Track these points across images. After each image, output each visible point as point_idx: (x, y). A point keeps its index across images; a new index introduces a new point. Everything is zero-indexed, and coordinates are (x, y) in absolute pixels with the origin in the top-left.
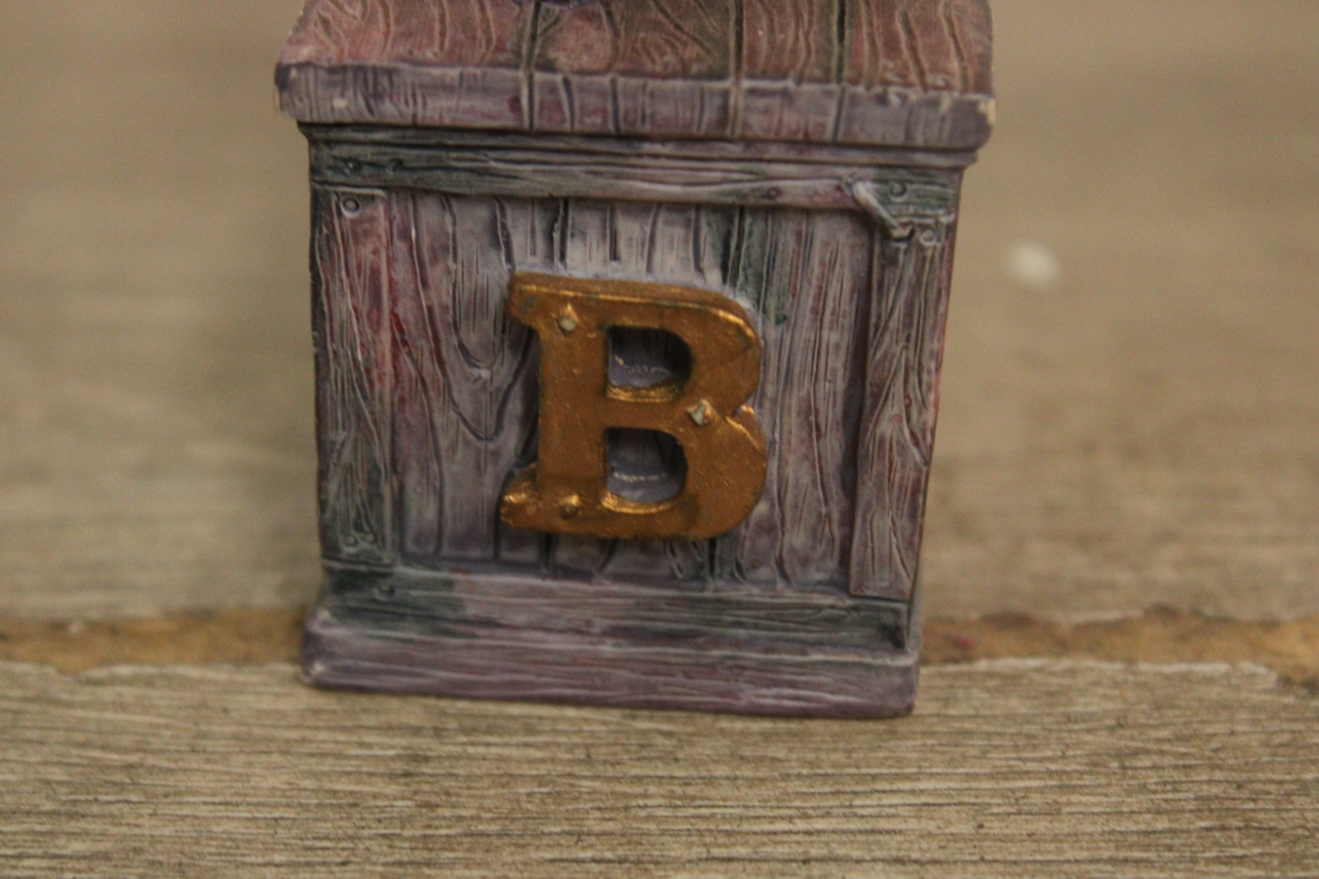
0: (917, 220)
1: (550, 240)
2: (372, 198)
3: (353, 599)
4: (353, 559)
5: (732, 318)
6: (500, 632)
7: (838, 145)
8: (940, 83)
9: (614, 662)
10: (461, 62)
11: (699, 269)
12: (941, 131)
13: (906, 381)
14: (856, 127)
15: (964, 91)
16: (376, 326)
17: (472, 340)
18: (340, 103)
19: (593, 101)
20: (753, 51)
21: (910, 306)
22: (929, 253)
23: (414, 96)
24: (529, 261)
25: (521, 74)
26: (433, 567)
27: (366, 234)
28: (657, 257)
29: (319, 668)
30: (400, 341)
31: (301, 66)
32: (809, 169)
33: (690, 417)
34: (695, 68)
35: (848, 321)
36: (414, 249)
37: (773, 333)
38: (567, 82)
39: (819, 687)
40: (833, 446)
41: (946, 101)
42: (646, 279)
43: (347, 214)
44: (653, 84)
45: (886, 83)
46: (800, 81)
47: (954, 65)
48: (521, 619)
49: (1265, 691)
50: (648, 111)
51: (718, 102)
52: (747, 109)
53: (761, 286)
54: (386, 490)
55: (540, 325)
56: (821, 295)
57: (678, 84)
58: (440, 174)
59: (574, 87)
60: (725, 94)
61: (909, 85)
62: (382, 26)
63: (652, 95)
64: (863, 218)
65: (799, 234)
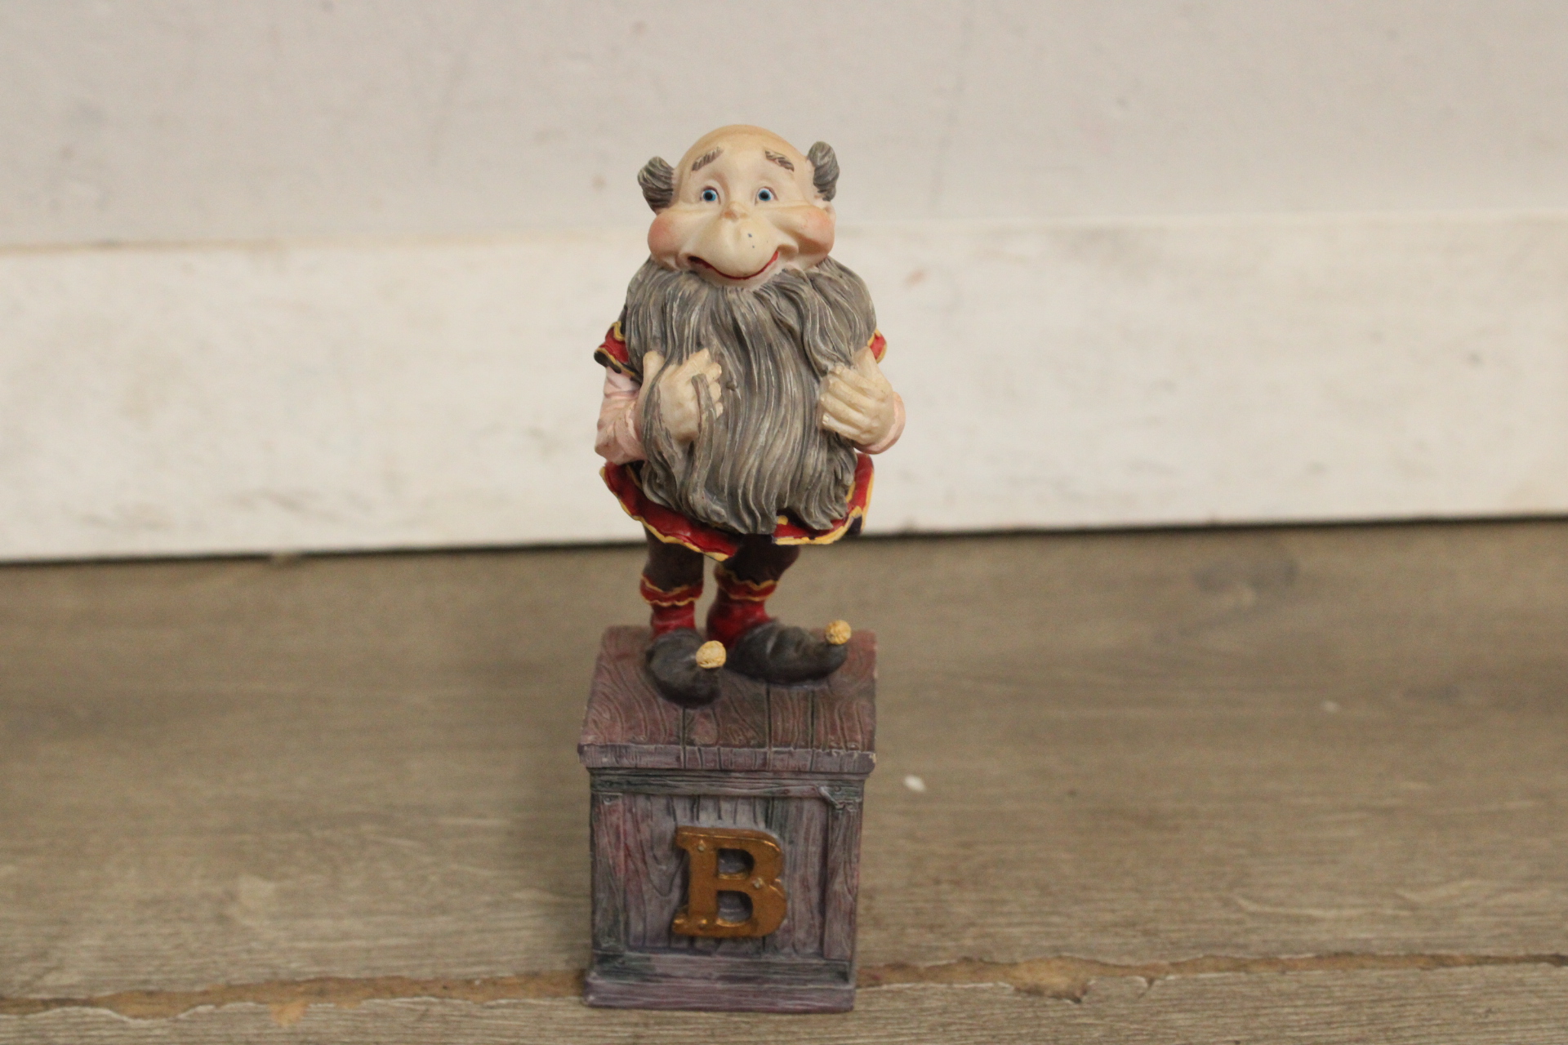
0: (846, 801)
1: (692, 811)
2: (617, 797)
3: (607, 967)
4: (606, 949)
5: (770, 844)
6: (673, 980)
7: (811, 772)
8: (853, 746)
9: (723, 992)
10: (656, 742)
11: (755, 822)
12: (854, 766)
13: (845, 867)
14: (819, 765)
15: (863, 750)
16: (618, 849)
17: (659, 853)
18: (605, 760)
19: (711, 757)
20: (776, 733)
21: (845, 836)
22: (852, 814)
23: (636, 757)
24: (683, 820)
25: (680, 747)
26: (641, 952)
27: (614, 811)
28: (738, 817)
29: (591, 998)
30: (628, 854)
31: (588, 745)
32: (801, 782)
33: (753, 886)
34: (752, 742)
35: (819, 842)
36: (634, 816)
37: (788, 848)
38: (699, 750)
39: (811, 999)
40: (815, 895)
41: (856, 754)
42: (734, 827)
43: (607, 803)
44: (735, 750)
45: (831, 747)
46: (795, 748)
47: (859, 737)
48: (680, 973)
49: (1009, 995)
50: (733, 760)
51: (762, 757)
52: (774, 759)
53: (782, 828)
54: (621, 918)
55: (689, 849)
56: (807, 832)
57: (746, 749)
58: (647, 787)
59: (702, 752)
60: (765, 753)
61: (840, 748)
62: (619, 724)
63: (735, 755)
64: (824, 801)
65: (796, 807)
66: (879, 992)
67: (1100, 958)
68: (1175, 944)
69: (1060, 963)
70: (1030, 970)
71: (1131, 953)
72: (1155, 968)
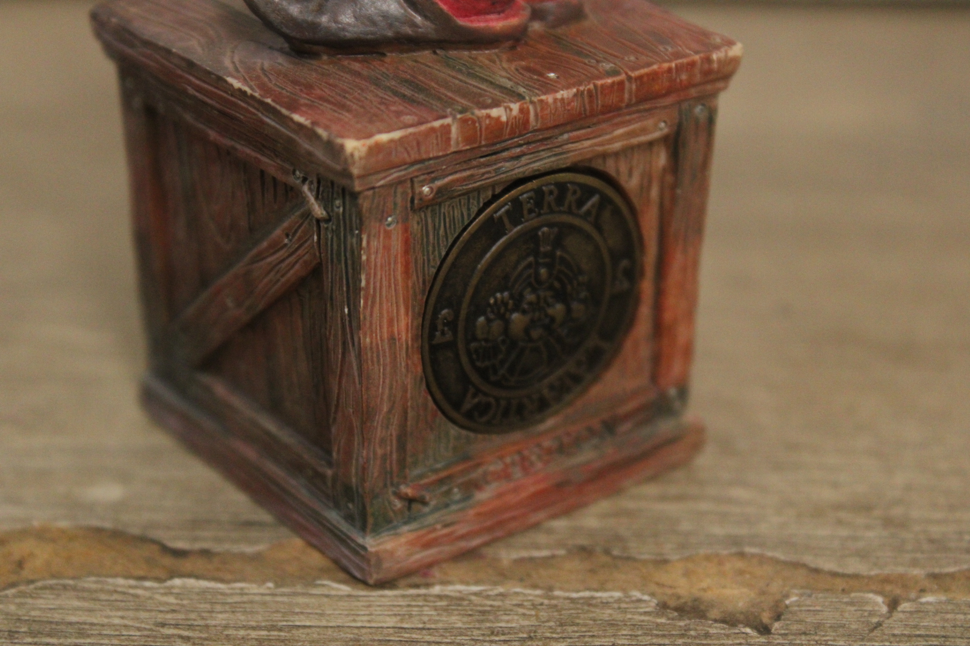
49: (645, 613)
66: (425, 597)
67: (808, 559)
68: (939, 544)
69: (739, 564)
70: (687, 574)
71: (863, 555)
72: (903, 581)
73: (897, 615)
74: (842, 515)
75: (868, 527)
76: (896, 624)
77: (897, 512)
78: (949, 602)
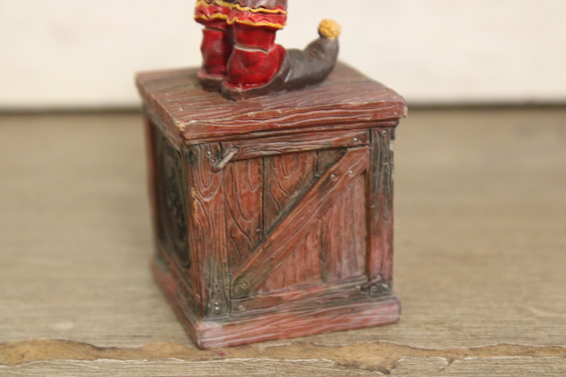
49: (329, 367)
66: (221, 364)
67: (411, 344)
68: (476, 337)
69: (377, 347)
70: (351, 351)
71: (437, 342)
72: (457, 352)
73: (452, 365)
74: (428, 326)
75: (441, 331)
76: (452, 369)
77: (457, 324)
78: (478, 359)
